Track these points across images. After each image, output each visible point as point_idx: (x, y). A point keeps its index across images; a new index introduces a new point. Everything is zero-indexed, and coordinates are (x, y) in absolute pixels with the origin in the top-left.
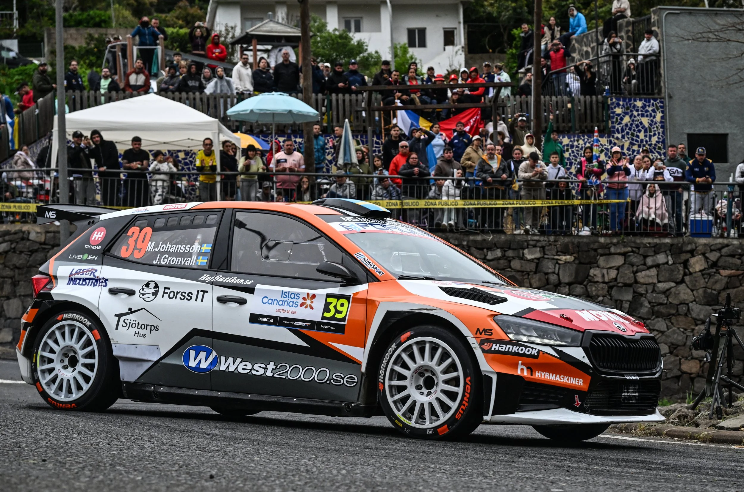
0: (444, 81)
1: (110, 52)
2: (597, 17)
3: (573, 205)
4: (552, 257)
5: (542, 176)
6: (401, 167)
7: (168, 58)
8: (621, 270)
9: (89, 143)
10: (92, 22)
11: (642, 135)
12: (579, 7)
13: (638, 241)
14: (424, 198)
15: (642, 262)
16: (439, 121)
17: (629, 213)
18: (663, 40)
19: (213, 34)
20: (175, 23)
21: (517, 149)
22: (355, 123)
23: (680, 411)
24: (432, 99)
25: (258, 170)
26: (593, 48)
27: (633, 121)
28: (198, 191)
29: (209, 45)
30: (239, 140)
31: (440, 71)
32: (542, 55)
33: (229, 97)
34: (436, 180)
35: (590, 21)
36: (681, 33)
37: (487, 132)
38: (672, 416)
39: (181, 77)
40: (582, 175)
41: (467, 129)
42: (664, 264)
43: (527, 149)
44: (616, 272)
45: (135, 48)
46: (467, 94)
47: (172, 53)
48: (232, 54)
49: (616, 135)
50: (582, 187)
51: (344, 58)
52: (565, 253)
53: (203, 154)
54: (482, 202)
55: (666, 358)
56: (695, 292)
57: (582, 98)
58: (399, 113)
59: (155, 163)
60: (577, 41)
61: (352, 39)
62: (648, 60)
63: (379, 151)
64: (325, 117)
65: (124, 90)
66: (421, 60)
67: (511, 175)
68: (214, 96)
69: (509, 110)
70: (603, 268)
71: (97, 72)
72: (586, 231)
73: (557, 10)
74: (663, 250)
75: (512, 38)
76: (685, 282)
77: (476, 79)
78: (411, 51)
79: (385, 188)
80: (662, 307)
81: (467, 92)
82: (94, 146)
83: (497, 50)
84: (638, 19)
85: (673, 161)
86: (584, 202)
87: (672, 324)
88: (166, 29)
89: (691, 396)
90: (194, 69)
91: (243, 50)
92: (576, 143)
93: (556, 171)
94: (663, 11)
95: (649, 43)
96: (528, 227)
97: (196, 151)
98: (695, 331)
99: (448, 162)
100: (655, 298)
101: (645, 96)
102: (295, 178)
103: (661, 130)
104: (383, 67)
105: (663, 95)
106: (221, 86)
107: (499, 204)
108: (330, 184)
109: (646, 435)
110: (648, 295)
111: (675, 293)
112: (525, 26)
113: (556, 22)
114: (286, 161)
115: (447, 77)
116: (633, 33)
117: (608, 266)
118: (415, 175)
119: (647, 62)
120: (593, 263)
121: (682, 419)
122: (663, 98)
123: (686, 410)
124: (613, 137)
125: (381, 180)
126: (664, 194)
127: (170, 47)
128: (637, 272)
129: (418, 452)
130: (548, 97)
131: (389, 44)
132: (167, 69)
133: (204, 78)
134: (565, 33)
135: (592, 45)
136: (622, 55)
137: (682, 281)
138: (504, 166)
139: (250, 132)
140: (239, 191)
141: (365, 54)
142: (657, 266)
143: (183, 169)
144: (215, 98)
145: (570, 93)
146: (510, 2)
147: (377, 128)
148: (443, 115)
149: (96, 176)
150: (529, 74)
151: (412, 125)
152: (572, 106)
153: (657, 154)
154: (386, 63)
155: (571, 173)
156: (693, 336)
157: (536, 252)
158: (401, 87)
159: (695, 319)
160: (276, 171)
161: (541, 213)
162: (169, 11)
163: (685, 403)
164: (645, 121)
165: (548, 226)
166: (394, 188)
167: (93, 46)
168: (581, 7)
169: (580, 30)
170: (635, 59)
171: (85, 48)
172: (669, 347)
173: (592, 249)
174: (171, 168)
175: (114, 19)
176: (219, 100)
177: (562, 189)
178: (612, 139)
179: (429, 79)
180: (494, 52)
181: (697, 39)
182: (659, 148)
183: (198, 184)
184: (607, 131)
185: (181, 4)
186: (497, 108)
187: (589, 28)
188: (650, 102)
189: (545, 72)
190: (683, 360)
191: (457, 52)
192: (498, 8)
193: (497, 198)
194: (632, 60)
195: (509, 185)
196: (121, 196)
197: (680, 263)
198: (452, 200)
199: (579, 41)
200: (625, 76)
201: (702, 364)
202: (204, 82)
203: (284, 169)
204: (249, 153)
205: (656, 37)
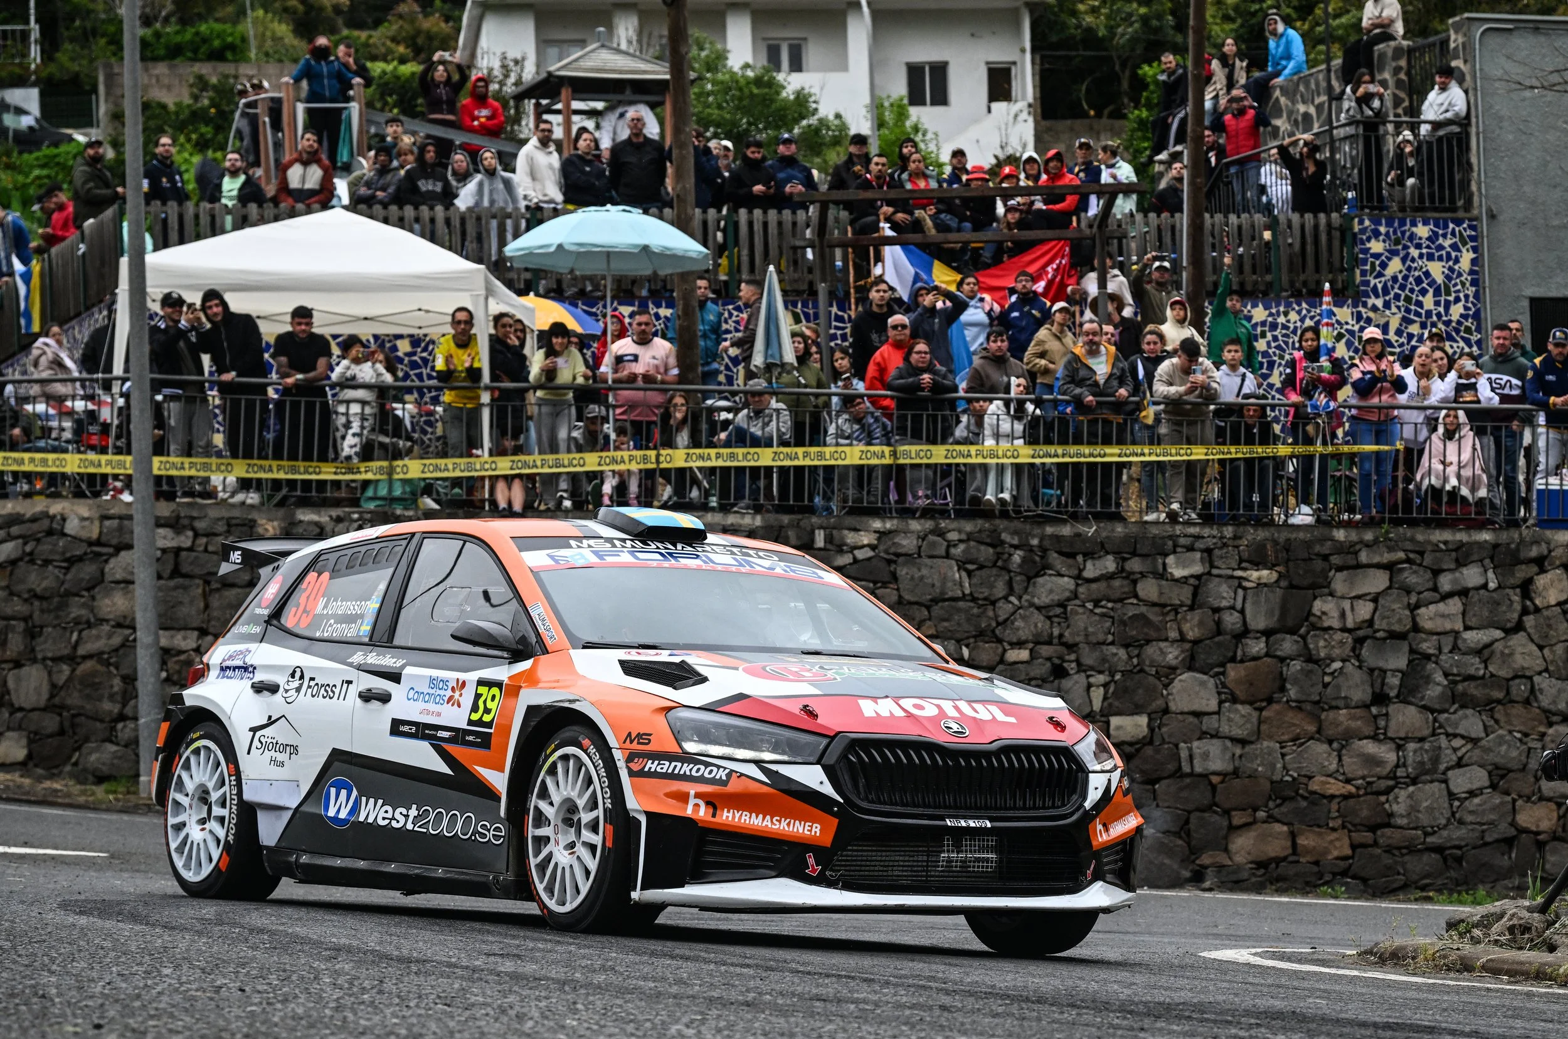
0: (987, 181)
1: (244, 114)
2: (1329, 38)
3: (1274, 458)
4: (1229, 572)
5: (1208, 394)
6: (893, 372)
7: (373, 130)
8: (1381, 601)
9: (199, 319)
10: (204, 49)
11: (1428, 301)
12: (1288, 15)
13: (1420, 537)
14: (944, 442)
15: (1430, 585)
16: (977, 270)
17: (1401, 474)
18: (1475, 89)
19: (474, 75)
20: (390, 51)
21: (1151, 333)
22: (791, 274)
23: (1513, 915)
24: (961, 221)
25: (574, 378)
26: (1319, 108)
27: (1409, 269)
28: (439, 424)
29: (464, 100)
30: (531, 311)
31: (980, 158)
32: (1207, 123)
33: (509, 216)
34: (969, 401)
35: (1314, 47)
36: (1516, 71)
37: (1085, 293)
38: (1496, 928)
39: (402, 172)
40: (1295, 389)
41: (1040, 287)
42: (1477, 589)
43: (1173, 332)
44: (1370, 606)
45: (300, 107)
46: (1040, 210)
47: (381, 118)
48: (517, 120)
49: (1372, 301)
50: (1296, 416)
51: (765, 128)
52: (1257, 564)
53: (452, 345)
54: (1073, 449)
55: (1484, 797)
56: (1546, 651)
57: (1295, 218)
58: (889, 251)
59: (345, 362)
60: (1284, 91)
61: (784, 88)
62: (1441, 133)
63: (844, 338)
64: (724, 261)
65: (275, 201)
66: (936, 134)
67: (1137, 389)
68: (476, 215)
69: (1133, 245)
70: (1343, 598)
71: (215, 160)
72: (1304, 516)
73: (1239, 21)
74: (1475, 557)
75: (1140, 84)
76: (1525, 630)
77: (1058, 176)
78: (915, 112)
79: (858, 419)
80: (1473, 684)
81: (1039, 205)
82: (209, 326)
83: (1106, 112)
84: (1420, 41)
85: (1502, 361)
86: (1300, 449)
87: (1497, 721)
88: (369, 64)
89: (1538, 883)
90: (430, 155)
91: (540, 111)
92: (1281, 320)
93: (1238, 380)
94: (1477, 24)
95: (1445, 95)
96: (1175, 506)
97: (435, 338)
98: (1547, 739)
99: (998, 361)
100: (1458, 664)
101: (1437, 215)
102: (657, 398)
103: (1471, 291)
104: (853, 149)
105: (1475, 212)
106: (491, 192)
107: (1112, 454)
108: (735, 410)
109: (1437, 969)
110: (1443, 657)
111: (1502, 653)
112: (1169, 59)
113: (1239, 49)
114: (636, 358)
115: (995, 171)
116: (1408, 74)
117: (1353, 594)
118: (923, 390)
119: (1440, 139)
120: (1321, 586)
121: (1519, 933)
122: (1476, 219)
123: (1527, 915)
124: (1365, 305)
125: (849, 401)
126: (1479, 432)
127: (378, 105)
128: (1418, 606)
129: (931, 1008)
130: (1219, 217)
131: (867, 100)
132: (372, 153)
133: (455, 173)
134: (1257, 74)
135: (1317, 101)
136: (1384, 123)
137: (1519, 627)
138: (1123, 370)
139: (556, 293)
140: (531, 424)
141: (813, 121)
142: (1464, 593)
143: (407, 376)
144: (479, 219)
145: (1268, 208)
146: (1135, 5)
147: (840, 286)
148: (987, 255)
149: (215, 393)
150: (1177, 165)
151: (917, 278)
152: (1274, 235)
153: (1462, 344)
154: (860, 140)
155: (1271, 386)
156: (1544, 749)
157: (1193, 561)
158: (893, 194)
159: (1546, 711)
160: (614, 381)
161: (1203, 474)
162: (377, 24)
163: (1524, 897)
164: (1437, 270)
165: (1221, 503)
166: (877, 420)
167: (206, 102)
168: (1294, 16)
169: (1292, 65)
170: (1412, 131)
171: (189, 106)
172: (1490, 773)
173: (1318, 555)
174: (379, 375)
175: (253, 43)
176: (487, 223)
177: (1250, 421)
178: (1363, 310)
179: (955, 177)
180: (1099, 115)
181: (1551, 87)
182: (1468, 330)
183: (439, 409)
184: (1350, 292)
185: (403, 8)
186: (1106, 242)
187: (1311, 63)
188: (1446, 227)
189: (1213, 160)
190: (1519, 803)
191: (1016, 116)
192: (1108, 17)
193: (1107, 441)
194: (1407, 134)
195: (1132, 413)
196: (270, 436)
197: (1513, 588)
198: (1004, 445)
199: (1290, 92)
200: (1391, 168)
201: (1562, 812)
202: (454, 183)
203: (633, 378)
204: (554, 340)
205: (1461, 82)
